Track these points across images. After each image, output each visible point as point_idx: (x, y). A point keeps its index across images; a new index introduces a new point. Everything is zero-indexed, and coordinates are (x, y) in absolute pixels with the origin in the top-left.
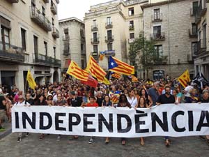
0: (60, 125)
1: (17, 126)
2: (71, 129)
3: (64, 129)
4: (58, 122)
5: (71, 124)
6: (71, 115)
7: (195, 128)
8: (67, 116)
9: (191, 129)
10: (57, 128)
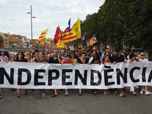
5: (50, 79)
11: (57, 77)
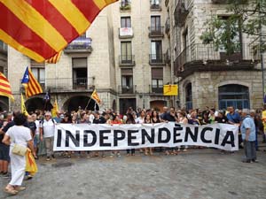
0: (105, 141)
1: (59, 145)
2: (116, 144)
3: (109, 145)
4: (102, 138)
5: (116, 140)
6: (116, 132)
7: (220, 142)
8: (112, 133)
9: (217, 142)
10: (102, 144)
11: (122, 138)
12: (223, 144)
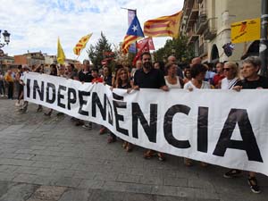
10: (60, 105)
11: (74, 101)
12: (219, 151)
